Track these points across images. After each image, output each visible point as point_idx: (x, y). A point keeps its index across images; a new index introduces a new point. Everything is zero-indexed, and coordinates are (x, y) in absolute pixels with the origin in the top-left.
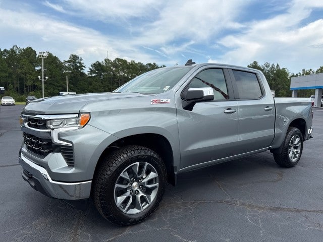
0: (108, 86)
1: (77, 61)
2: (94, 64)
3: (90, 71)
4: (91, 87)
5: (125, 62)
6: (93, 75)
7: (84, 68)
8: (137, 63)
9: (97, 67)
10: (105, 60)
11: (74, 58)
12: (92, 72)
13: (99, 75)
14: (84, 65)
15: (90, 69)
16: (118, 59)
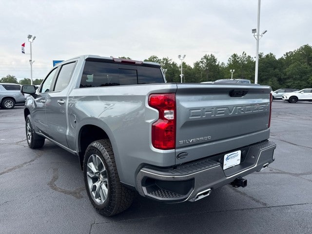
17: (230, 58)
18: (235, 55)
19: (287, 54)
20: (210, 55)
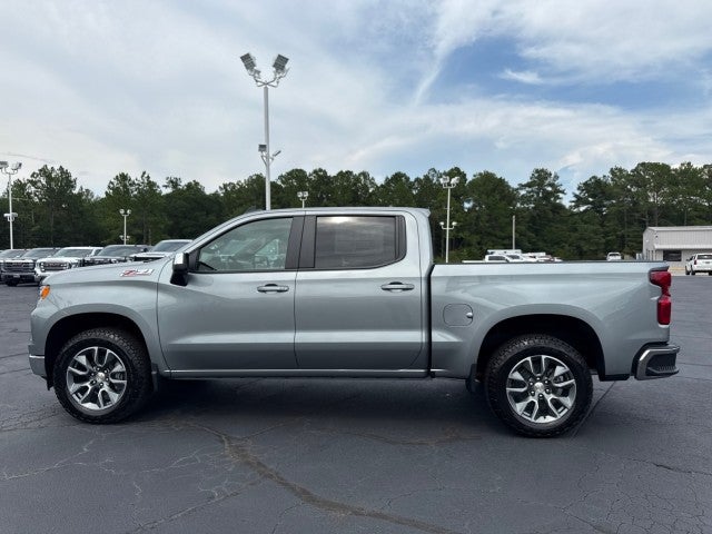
0: (615, 231)
1: (547, 182)
2: (586, 184)
3: (574, 199)
4: (575, 235)
5: (665, 168)
6: (582, 209)
7: (561, 195)
8: (700, 166)
9: (594, 188)
10: (612, 171)
11: (541, 177)
12: (579, 201)
13: (597, 207)
14: (561, 188)
15: (576, 196)
16: (643, 164)
17: (111, 183)
18: (123, 178)
19: (225, 186)
20: (57, 167)
